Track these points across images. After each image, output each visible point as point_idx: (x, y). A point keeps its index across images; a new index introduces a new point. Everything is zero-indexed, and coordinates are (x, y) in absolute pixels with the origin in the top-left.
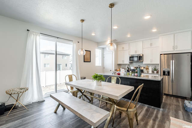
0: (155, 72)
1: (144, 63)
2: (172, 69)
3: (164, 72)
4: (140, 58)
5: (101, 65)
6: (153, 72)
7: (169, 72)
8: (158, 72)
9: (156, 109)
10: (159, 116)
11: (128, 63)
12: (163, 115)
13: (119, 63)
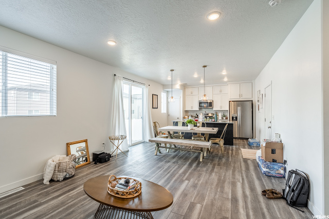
0: (224, 118)
1: (214, 109)
2: (239, 115)
3: (233, 118)
4: (211, 104)
5: (166, 112)
6: (223, 118)
7: (236, 118)
8: (227, 118)
9: (231, 147)
10: (234, 149)
11: (198, 109)
12: (236, 148)
13: (186, 109)
